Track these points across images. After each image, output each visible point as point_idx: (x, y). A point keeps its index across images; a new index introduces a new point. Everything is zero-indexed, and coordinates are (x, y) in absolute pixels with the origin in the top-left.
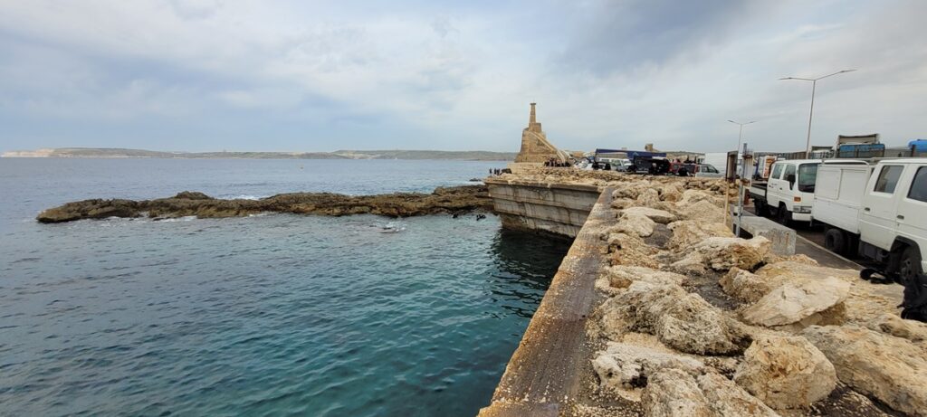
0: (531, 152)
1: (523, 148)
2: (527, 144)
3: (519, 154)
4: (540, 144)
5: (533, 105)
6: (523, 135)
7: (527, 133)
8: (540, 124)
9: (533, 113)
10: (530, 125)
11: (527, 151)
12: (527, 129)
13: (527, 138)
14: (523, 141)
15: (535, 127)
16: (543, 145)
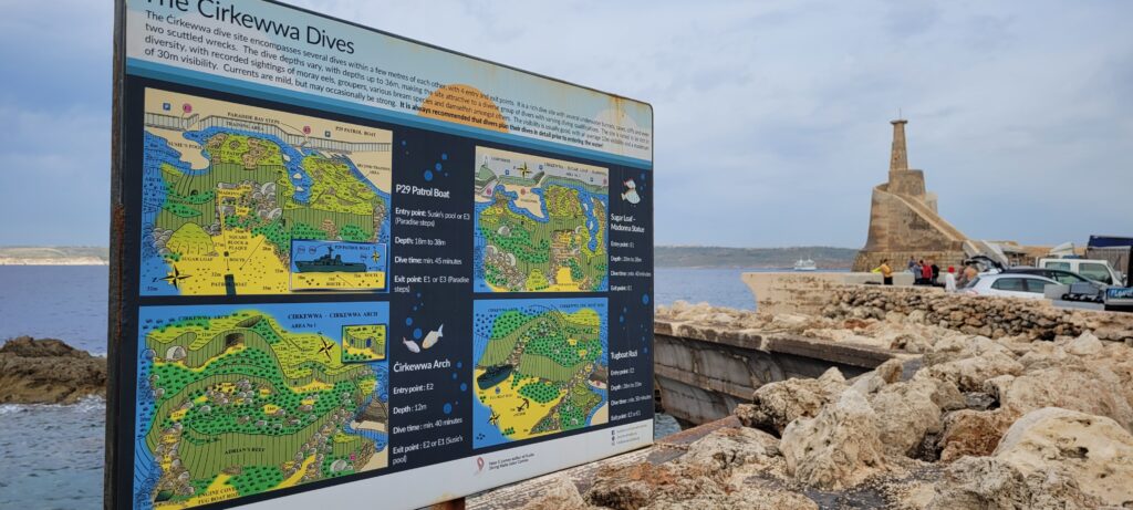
0: (894, 246)
1: (874, 235)
2: (884, 223)
3: (864, 252)
4: (918, 224)
5: (899, 124)
6: (875, 203)
7: (884, 196)
8: (920, 174)
9: (899, 147)
10: (891, 176)
11: (884, 243)
12: (884, 187)
13: (883, 209)
14: (873, 217)
15: (905, 178)
16: (926, 226)
